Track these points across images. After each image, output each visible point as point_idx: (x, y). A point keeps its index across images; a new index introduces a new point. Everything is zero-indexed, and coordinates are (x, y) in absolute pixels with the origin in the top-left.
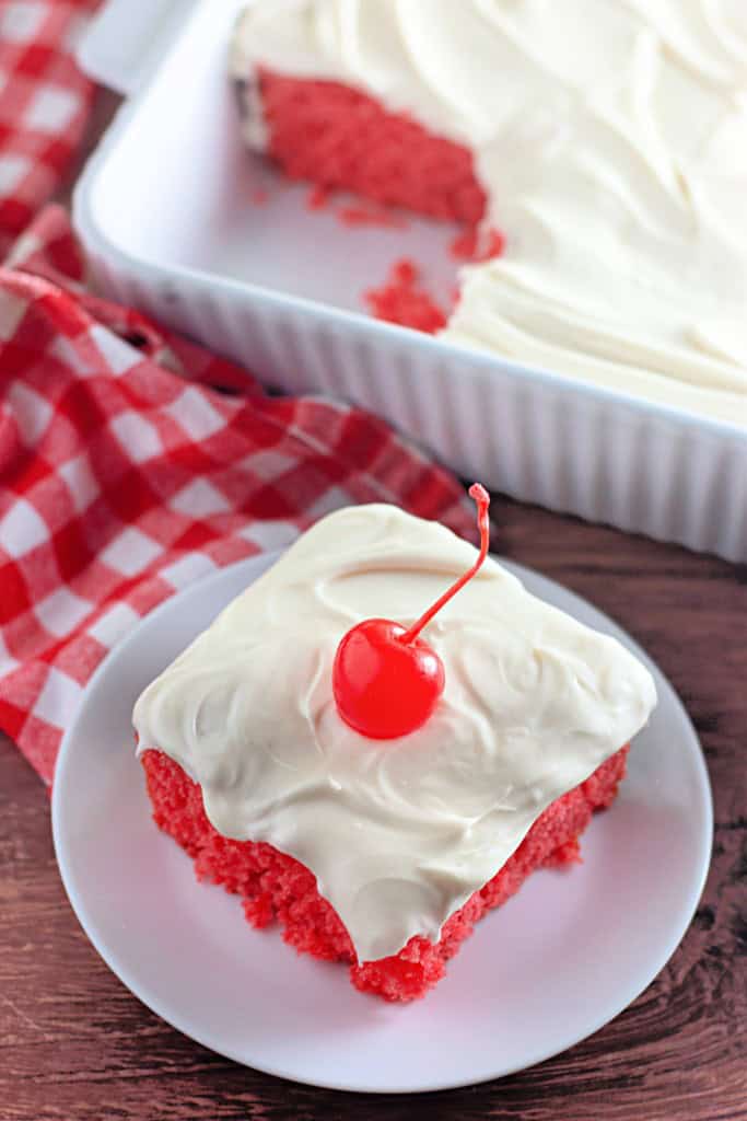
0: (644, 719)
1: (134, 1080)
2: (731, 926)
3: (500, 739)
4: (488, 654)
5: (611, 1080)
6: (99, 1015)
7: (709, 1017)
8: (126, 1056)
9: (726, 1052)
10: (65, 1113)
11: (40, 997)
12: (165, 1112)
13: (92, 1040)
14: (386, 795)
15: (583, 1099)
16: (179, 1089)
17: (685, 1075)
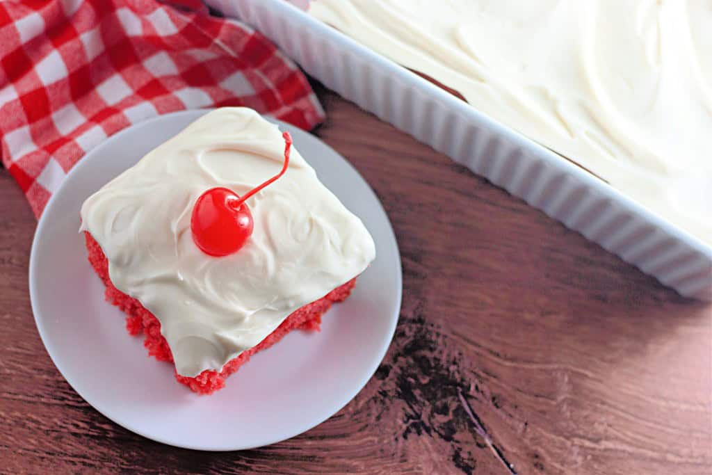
0: (364, 268)
1: (48, 405)
2: (396, 380)
3: (278, 268)
4: (284, 215)
5: (307, 457)
6: (36, 363)
7: (370, 431)
8: (48, 390)
9: (374, 453)
10: (7, 416)
11: (8, 347)
12: (61, 427)
13: (30, 377)
14: (208, 289)
15: (288, 464)
16: (71, 415)
17: (348, 462)
